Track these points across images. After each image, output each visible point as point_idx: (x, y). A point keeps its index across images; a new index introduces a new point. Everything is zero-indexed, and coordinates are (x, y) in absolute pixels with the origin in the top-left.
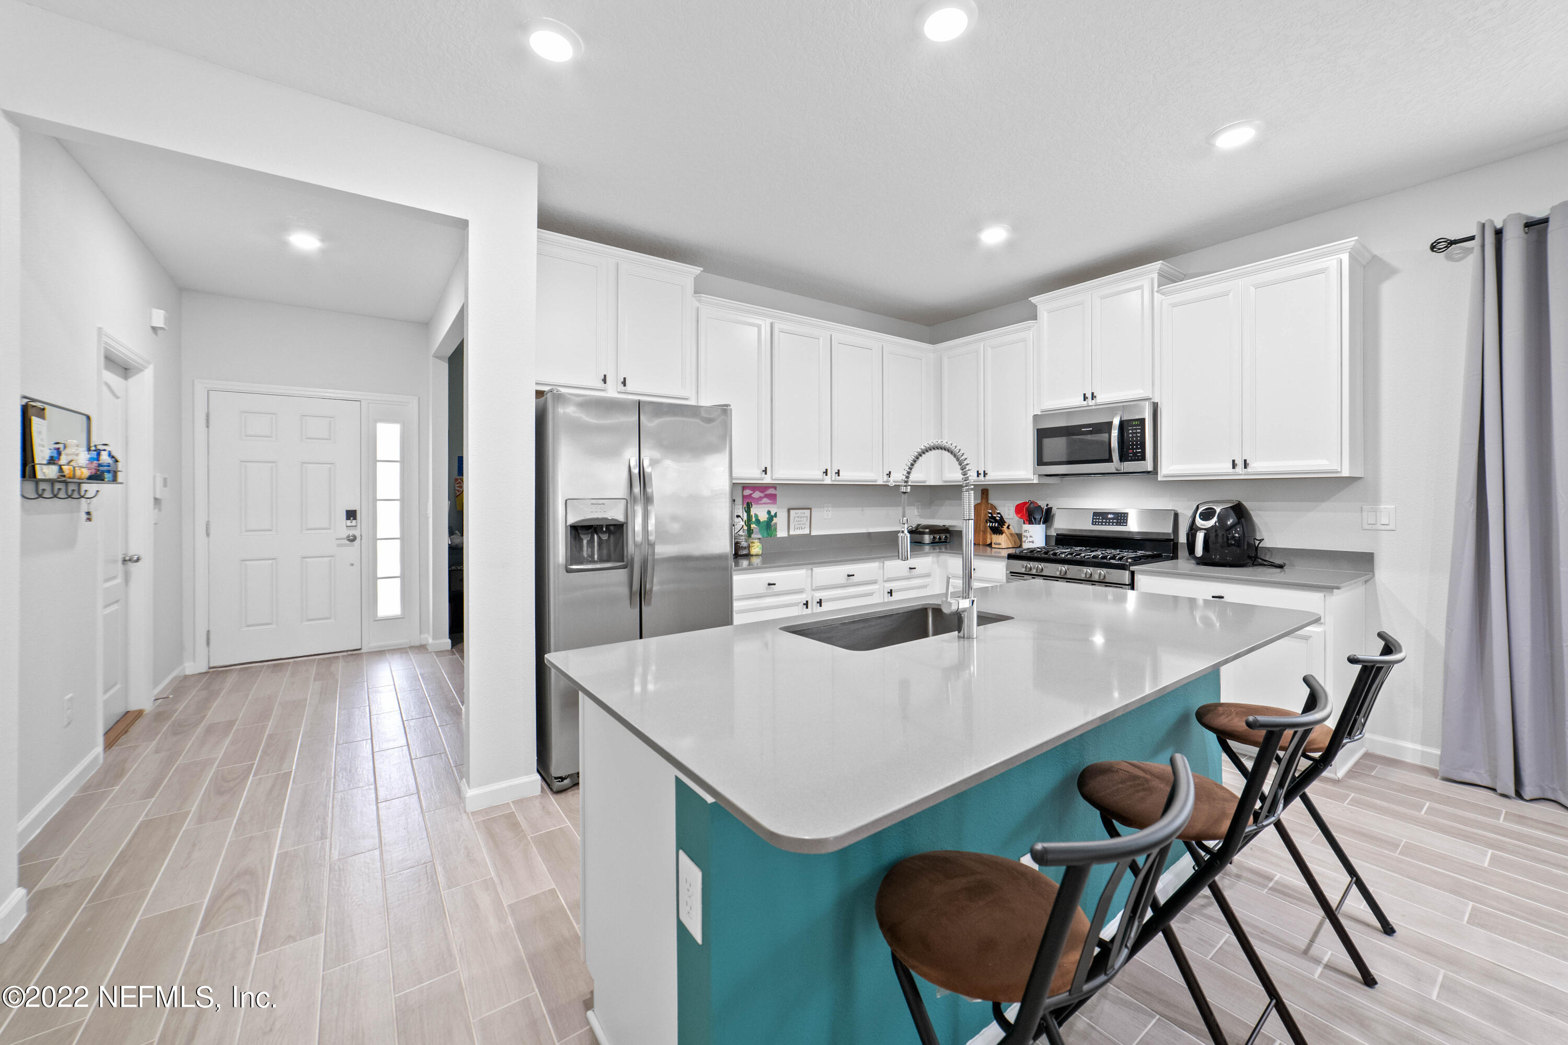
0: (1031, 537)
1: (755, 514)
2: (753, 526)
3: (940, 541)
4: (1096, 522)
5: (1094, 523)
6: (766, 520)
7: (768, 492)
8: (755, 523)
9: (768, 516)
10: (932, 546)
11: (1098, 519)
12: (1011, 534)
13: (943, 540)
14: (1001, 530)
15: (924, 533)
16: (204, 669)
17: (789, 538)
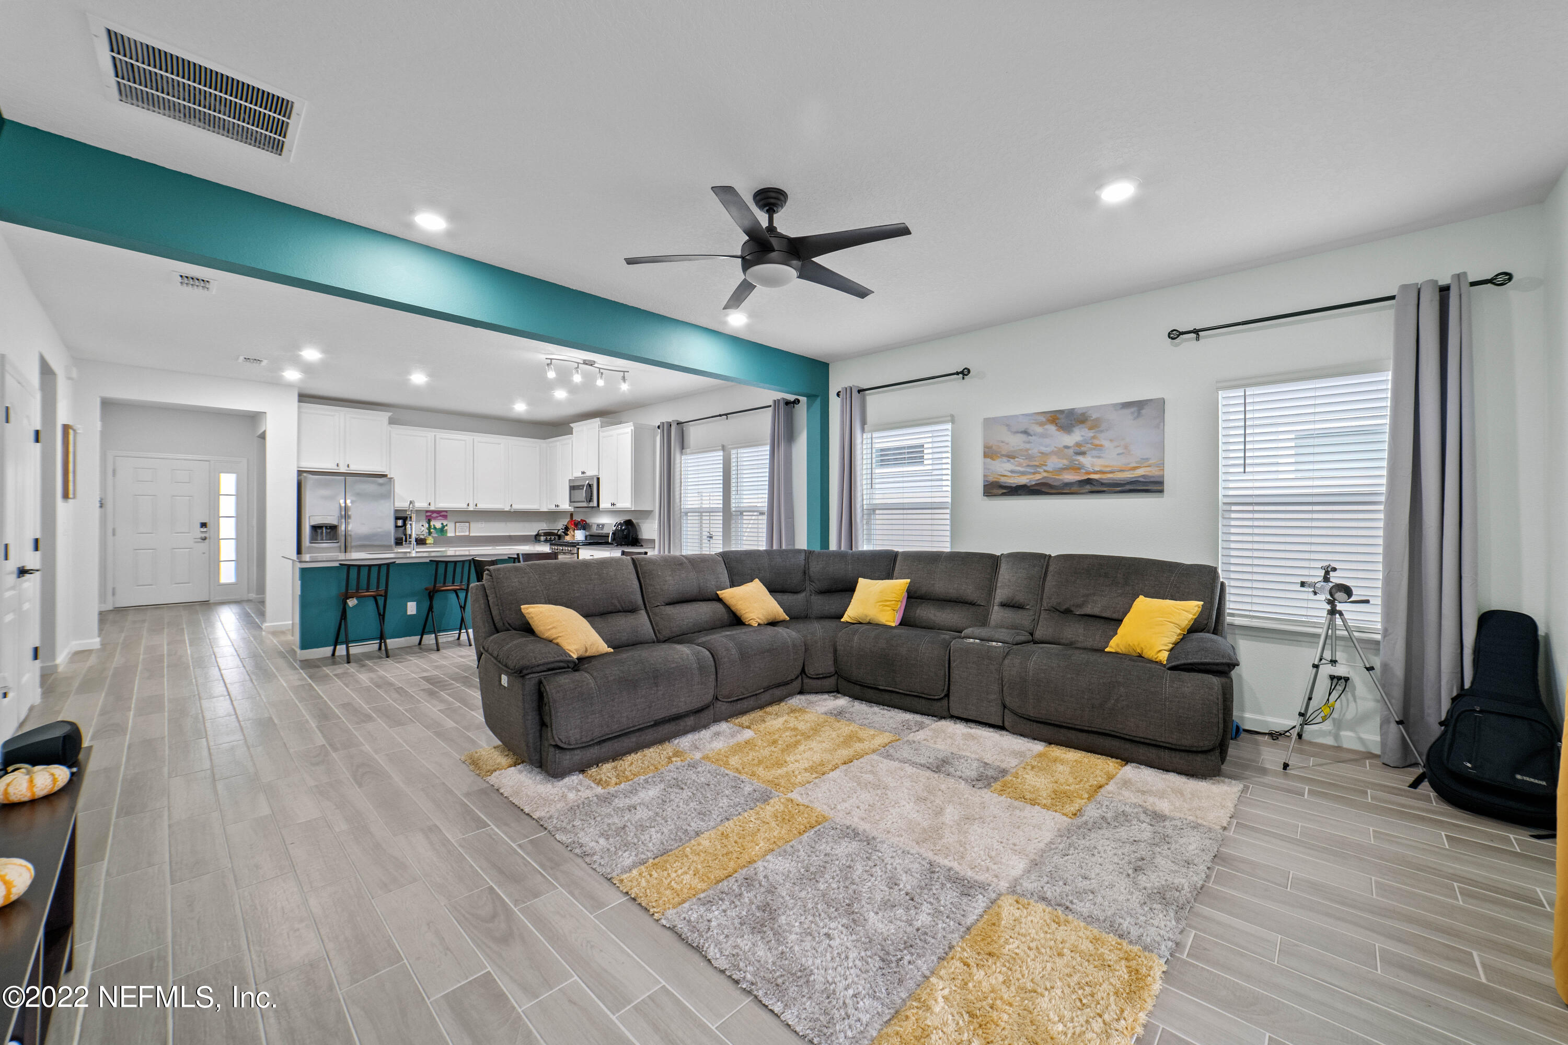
1: (433, 524)
6: (441, 527)
7: (442, 514)
8: (433, 529)
14: (567, 533)
15: (541, 536)
16: (111, 608)
17: (456, 536)
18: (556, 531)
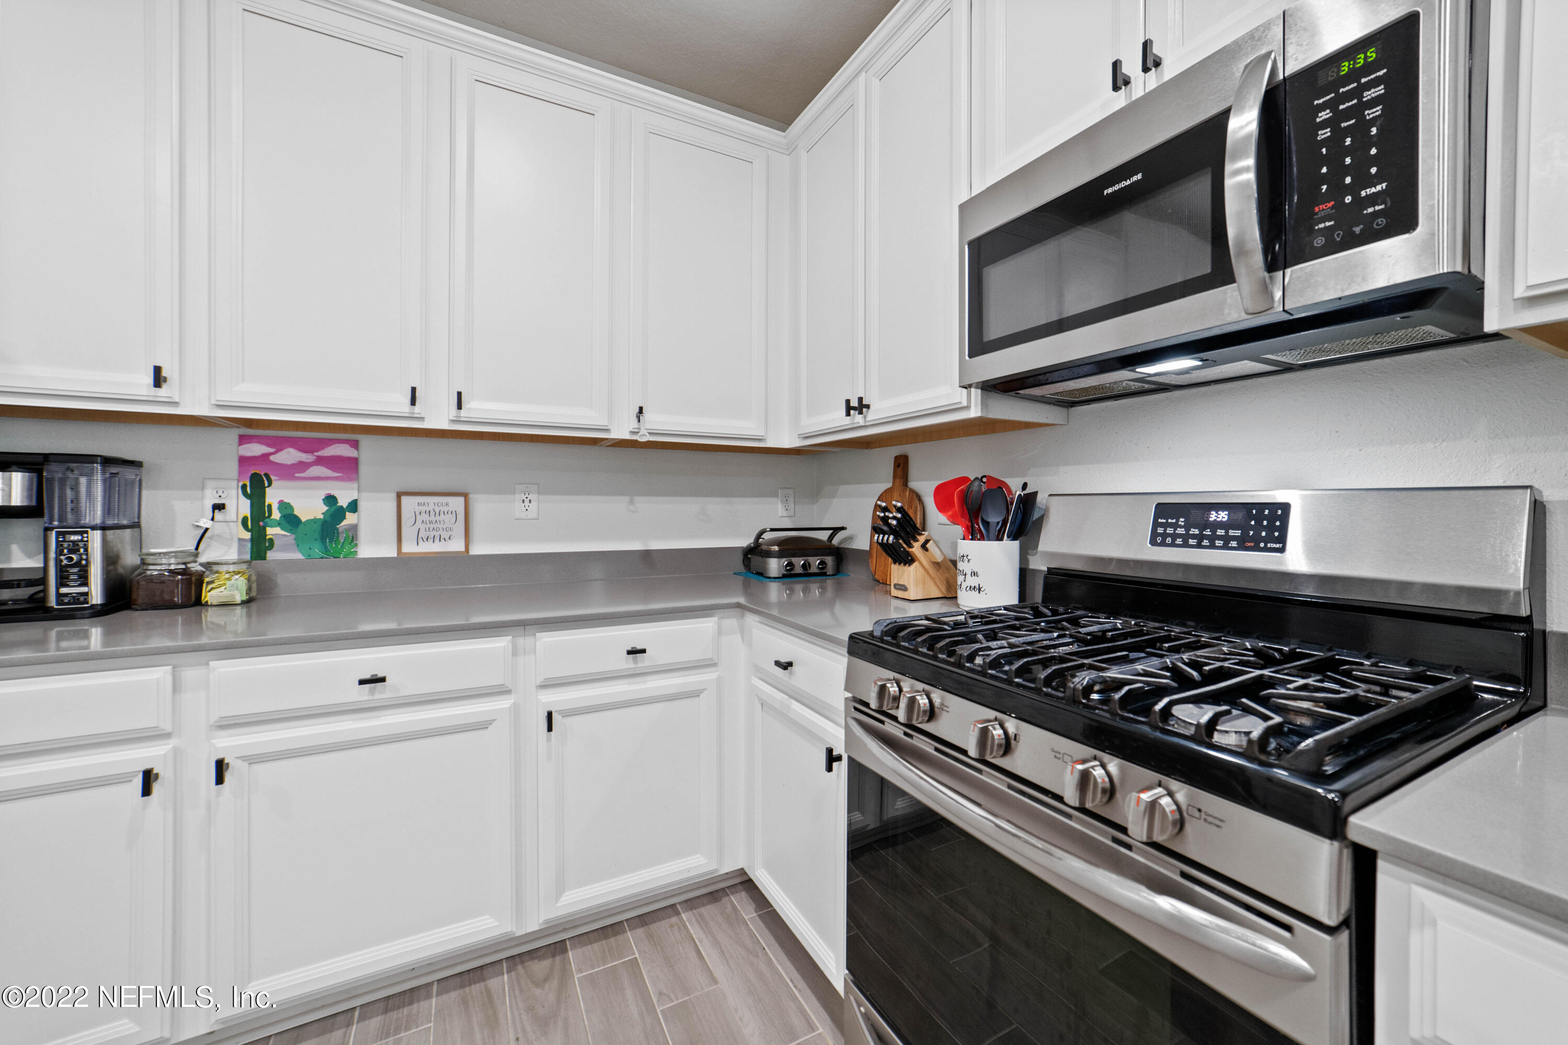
0: (974, 574)
1: (281, 502)
2: (271, 531)
3: (806, 573)
4: (1164, 535)
5: (1159, 540)
6: (322, 517)
8: (279, 524)
9: (325, 508)
10: (783, 584)
11: (1171, 525)
12: (937, 565)
13: (814, 569)
14: (908, 554)
15: (768, 554)
17: (403, 561)
18: (823, 536)
